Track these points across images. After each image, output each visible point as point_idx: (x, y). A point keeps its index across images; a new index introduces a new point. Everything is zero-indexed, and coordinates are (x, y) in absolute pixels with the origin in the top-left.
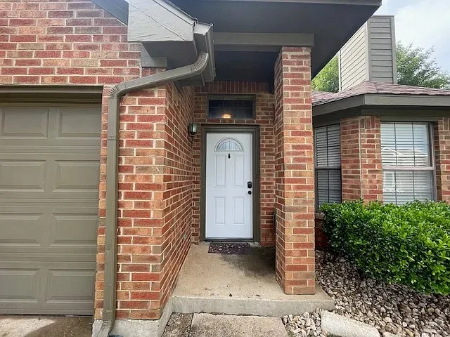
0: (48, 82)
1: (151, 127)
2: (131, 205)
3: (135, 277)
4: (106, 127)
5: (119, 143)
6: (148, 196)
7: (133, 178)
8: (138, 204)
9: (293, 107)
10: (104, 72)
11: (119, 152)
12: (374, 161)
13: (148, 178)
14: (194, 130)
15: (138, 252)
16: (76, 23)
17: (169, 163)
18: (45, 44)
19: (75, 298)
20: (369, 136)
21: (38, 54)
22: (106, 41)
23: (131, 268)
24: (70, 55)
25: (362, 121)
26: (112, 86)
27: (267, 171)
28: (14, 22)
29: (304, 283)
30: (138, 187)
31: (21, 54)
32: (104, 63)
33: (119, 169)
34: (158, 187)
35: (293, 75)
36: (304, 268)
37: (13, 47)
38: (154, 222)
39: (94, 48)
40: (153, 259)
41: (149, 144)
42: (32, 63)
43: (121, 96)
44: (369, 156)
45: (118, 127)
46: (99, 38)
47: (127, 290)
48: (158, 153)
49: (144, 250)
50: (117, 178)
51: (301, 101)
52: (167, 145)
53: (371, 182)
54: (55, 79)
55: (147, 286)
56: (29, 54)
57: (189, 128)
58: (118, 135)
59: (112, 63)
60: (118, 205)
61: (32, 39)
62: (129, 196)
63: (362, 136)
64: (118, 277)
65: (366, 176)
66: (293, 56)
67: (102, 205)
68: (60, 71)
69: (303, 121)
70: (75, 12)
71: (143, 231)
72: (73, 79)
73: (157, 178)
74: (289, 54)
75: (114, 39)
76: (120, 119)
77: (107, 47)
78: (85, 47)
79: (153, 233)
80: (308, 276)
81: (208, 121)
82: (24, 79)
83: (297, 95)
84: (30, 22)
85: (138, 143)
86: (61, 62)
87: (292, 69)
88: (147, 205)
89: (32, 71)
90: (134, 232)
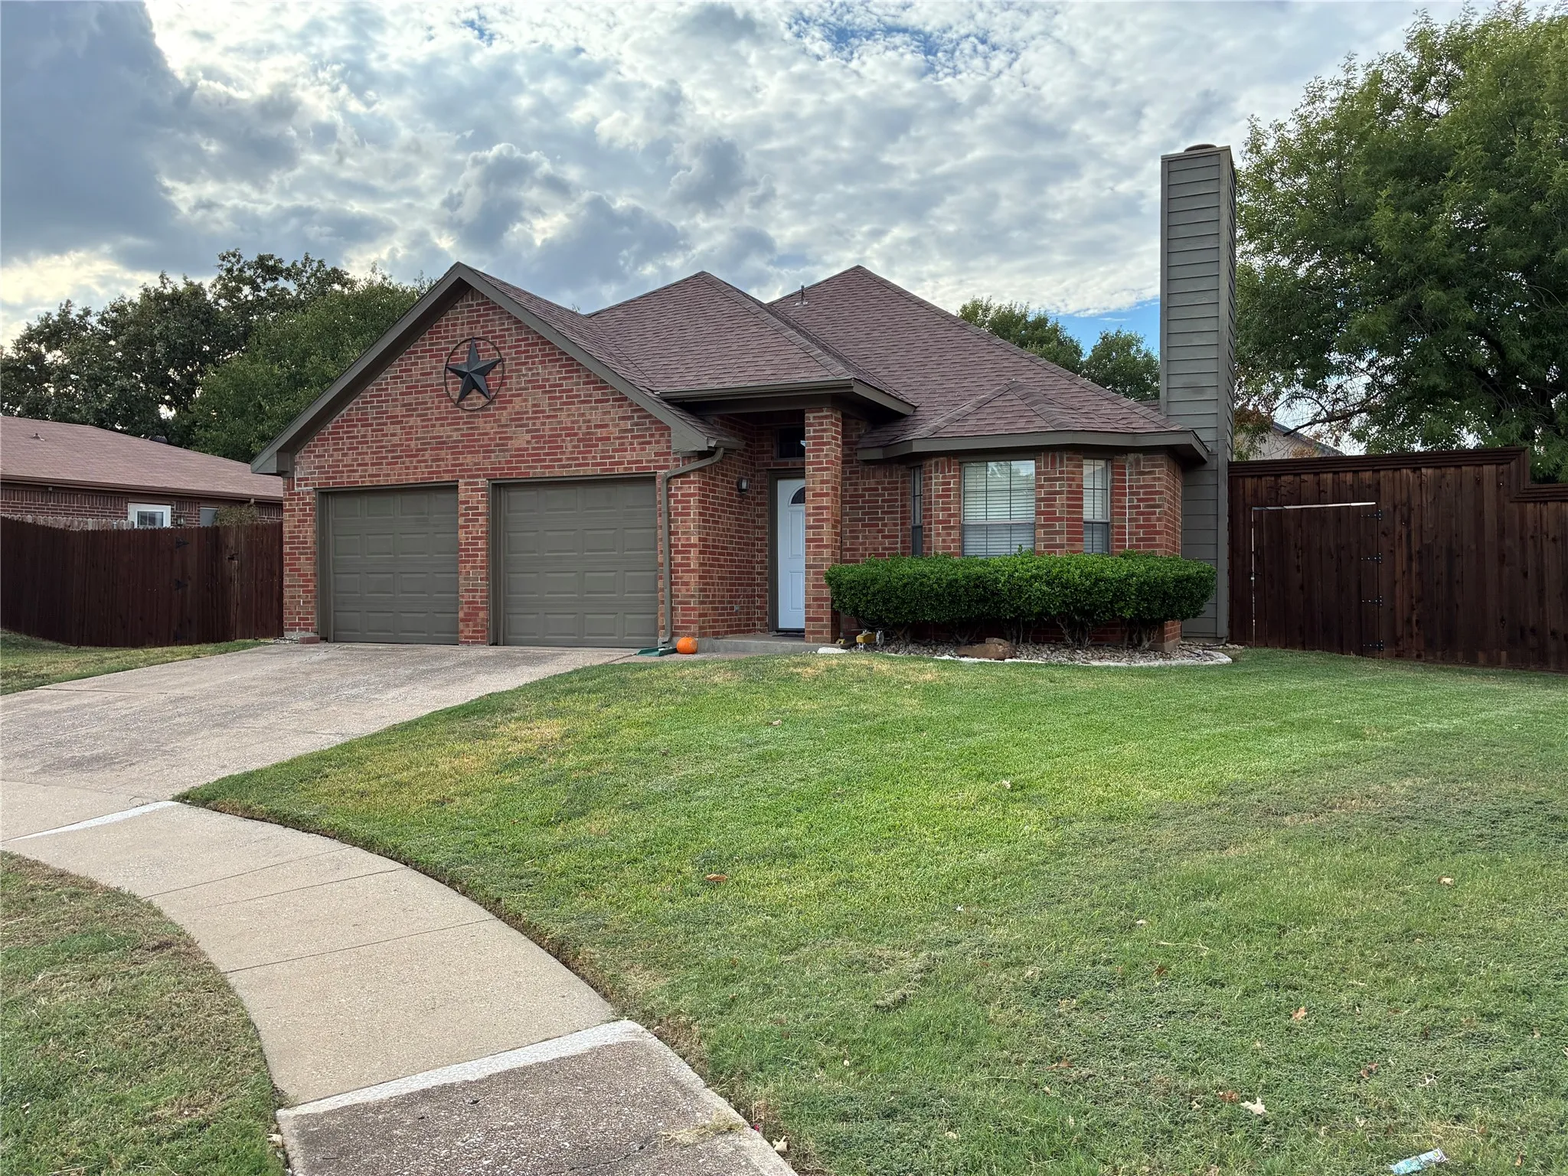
0: (621, 471)
1: (689, 502)
2: (679, 559)
3: (682, 609)
4: (660, 502)
5: (669, 514)
6: (689, 552)
7: (679, 539)
8: (683, 558)
9: (814, 470)
10: (657, 461)
11: (670, 521)
12: (950, 516)
13: (688, 539)
14: (744, 485)
15: (684, 592)
16: (637, 424)
17: (705, 528)
18: (617, 441)
19: (646, 635)
20: (944, 484)
21: (613, 451)
22: (657, 437)
23: (680, 603)
24: (634, 450)
25: (937, 464)
26: (662, 472)
27: (851, 532)
28: (596, 426)
29: (821, 633)
30: (683, 545)
31: (603, 451)
32: (656, 454)
33: (670, 533)
34: (694, 546)
35: (814, 438)
36: (821, 619)
37: (597, 446)
38: (693, 571)
39: (649, 443)
40: (693, 596)
41: (689, 514)
42: (610, 457)
43: (668, 481)
44: (943, 509)
45: (668, 502)
46: (652, 436)
47: (679, 617)
48: (694, 520)
49: (688, 590)
50: (670, 540)
51: (821, 463)
52: (700, 514)
53: (944, 541)
54: (625, 468)
55: (690, 615)
56: (608, 451)
57: (739, 484)
58: (668, 508)
59: (661, 454)
60: (671, 559)
61: (608, 439)
62: (677, 552)
63: (936, 484)
64: (673, 609)
65: (938, 535)
66: (814, 418)
67: (660, 560)
68: (629, 463)
69: (823, 482)
70: (636, 415)
71: (686, 577)
72: (637, 468)
73: (694, 540)
74: (811, 415)
75: (662, 435)
76: (669, 496)
77: (657, 442)
78: (643, 443)
79: (693, 579)
80: (825, 626)
81: (775, 464)
82: (607, 470)
83: (818, 457)
84: (606, 426)
85: (682, 514)
86: (629, 456)
87: (815, 431)
88: (688, 558)
89: (611, 464)
90: (681, 578)
